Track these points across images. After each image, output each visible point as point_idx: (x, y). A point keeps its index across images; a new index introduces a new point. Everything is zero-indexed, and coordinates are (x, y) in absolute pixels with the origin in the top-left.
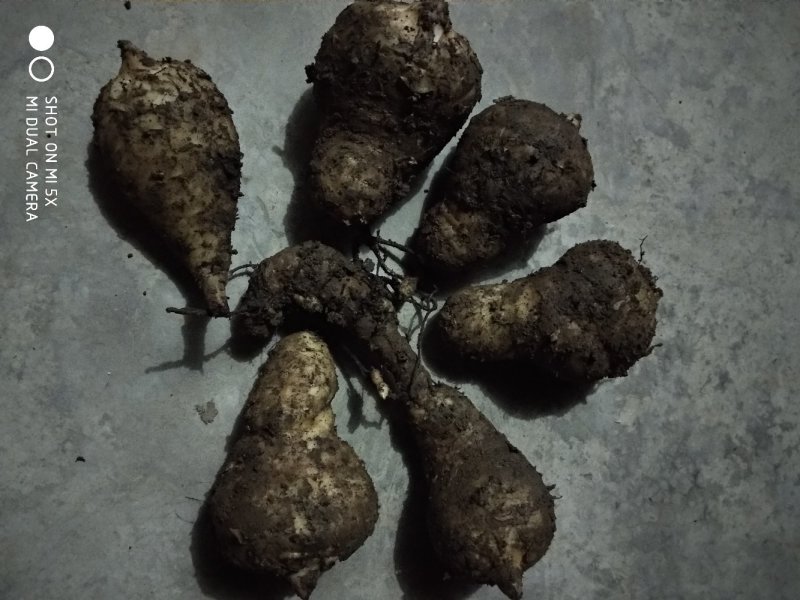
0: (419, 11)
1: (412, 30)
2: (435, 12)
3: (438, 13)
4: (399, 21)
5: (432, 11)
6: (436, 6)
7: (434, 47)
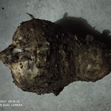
0: (11, 64)
1: (21, 64)
2: (8, 57)
3: (8, 55)
4: (20, 72)
5: (8, 58)
6: (5, 57)
7: (25, 51)
